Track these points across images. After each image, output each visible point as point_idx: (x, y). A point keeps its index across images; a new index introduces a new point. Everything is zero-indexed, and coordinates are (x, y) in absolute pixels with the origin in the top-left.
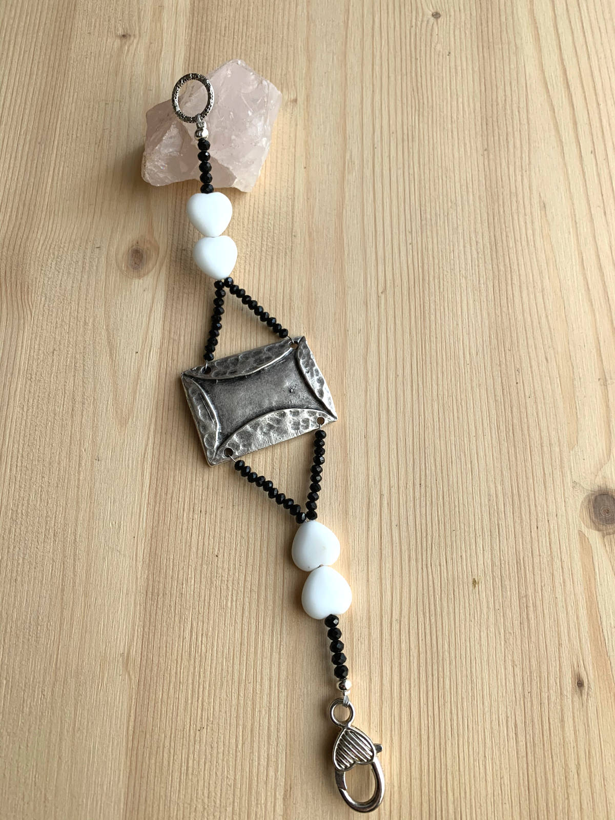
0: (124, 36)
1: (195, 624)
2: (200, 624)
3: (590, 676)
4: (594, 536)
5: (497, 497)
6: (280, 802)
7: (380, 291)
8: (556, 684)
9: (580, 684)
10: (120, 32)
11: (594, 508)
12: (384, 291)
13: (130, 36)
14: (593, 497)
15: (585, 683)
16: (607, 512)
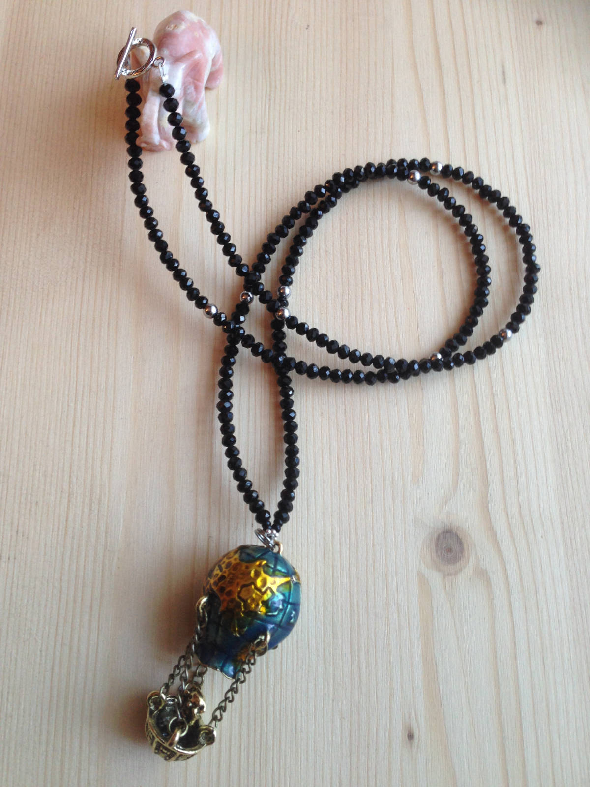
3: (421, 728)
4: (435, 578)
5: (333, 536)
8: (385, 736)
9: (411, 736)
11: (436, 546)
14: (436, 535)
15: (416, 736)
16: (449, 550)
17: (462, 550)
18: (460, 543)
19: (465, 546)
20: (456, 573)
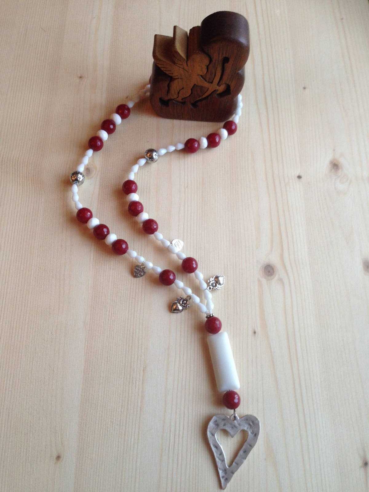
0: (81, 77)
1: (111, 310)
2: (113, 309)
3: (259, 330)
4: (264, 281)
5: (227, 266)
6: (142, 371)
7: (186, 186)
9: (255, 333)
10: (79, 76)
11: (265, 270)
12: (187, 186)
13: (83, 77)
14: (264, 267)
15: (257, 332)
16: (269, 272)
17: (274, 272)
18: (273, 269)
19: (275, 270)
20: (271, 279)
